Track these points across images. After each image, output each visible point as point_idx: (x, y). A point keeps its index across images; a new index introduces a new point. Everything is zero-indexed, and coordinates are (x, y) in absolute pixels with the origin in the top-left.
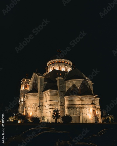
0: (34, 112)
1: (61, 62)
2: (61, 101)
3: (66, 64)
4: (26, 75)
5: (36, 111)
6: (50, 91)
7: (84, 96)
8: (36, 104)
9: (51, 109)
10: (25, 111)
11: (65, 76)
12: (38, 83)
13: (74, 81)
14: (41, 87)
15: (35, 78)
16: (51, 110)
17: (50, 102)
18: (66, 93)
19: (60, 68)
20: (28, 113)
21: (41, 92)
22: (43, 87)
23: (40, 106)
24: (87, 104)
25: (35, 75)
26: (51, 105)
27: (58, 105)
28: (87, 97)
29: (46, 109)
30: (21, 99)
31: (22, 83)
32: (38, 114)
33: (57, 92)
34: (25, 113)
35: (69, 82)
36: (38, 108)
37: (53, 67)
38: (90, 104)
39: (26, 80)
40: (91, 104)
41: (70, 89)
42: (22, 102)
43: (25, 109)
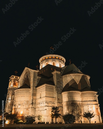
0: (25, 110)
1: (55, 58)
2: (58, 98)
3: (60, 60)
4: (15, 72)
5: (27, 109)
6: (46, 86)
7: (85, 92)
8: (28, 101)
9: (48, 106)
10: (14, 110)
11: (62, 71)
12: (30, 78)
13: (73, 75)
14: (34, 82)
15: (26, 73)
16: (47, 108)
17: (46, 99)
18: (63, 89)
19: (54, 63)
20: (17, 112)
21: (35, 88)
22: (36, 83)
23: (32, 104)
24: (89, 101)
25: (27, 69)
26: (47, 102)
27: (55, 102)
28: (88, 93)
29: (41, 107)
30: (8, 97)
31: (11, 80)
32: (30, 112)
33: (53, 87)
34: (14, 111)
35: (66, 76)
36: (31, 106)
37: (46, 62)
38: (92, 101)
39: (14, 77)
40: (94, 101)
41: (68, 84)
42: (10, 101)
43: (14, 107)
